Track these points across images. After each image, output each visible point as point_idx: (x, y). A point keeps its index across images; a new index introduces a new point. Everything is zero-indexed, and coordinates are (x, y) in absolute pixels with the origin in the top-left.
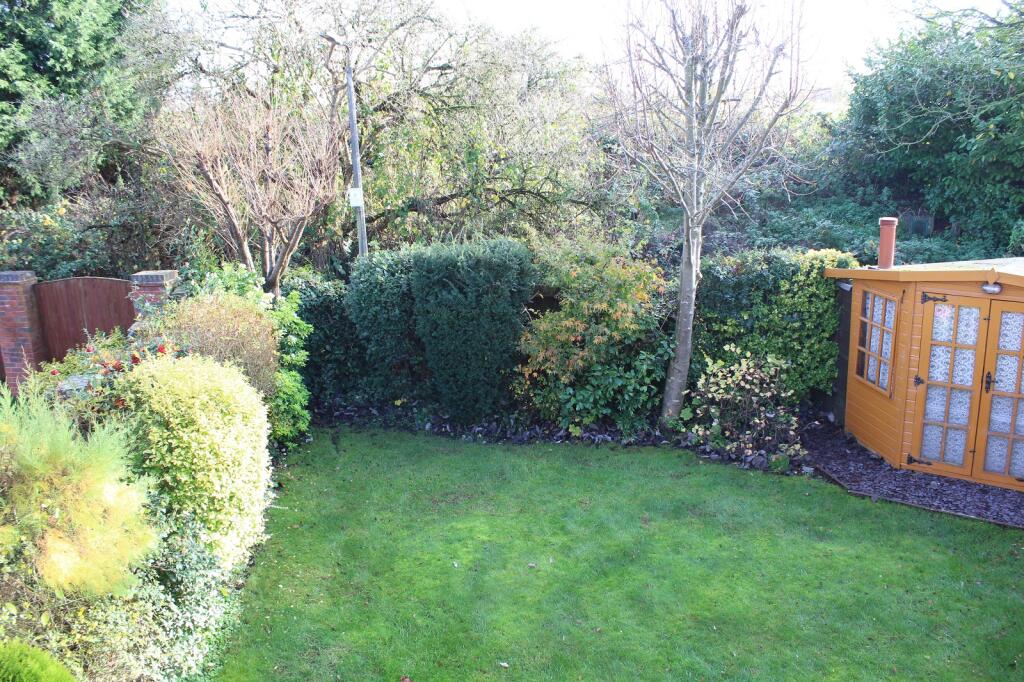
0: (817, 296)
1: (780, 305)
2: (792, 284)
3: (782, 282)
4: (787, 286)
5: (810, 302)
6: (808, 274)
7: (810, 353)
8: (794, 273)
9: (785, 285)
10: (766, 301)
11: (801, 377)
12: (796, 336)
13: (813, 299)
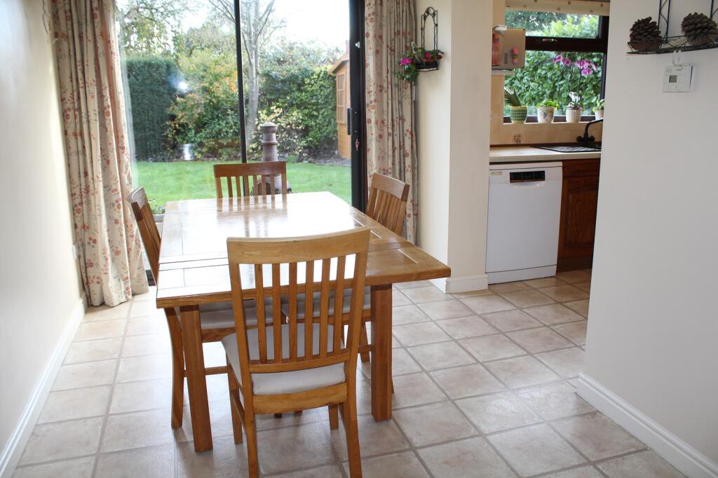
0: (324, 86)
1: (306, 92)
2: (311, 80)
3: (306, 79)
4: (308, 81)
5: (321, 90)
6: (319, 75)
7: (323, 117)
8: (312, 74)
9: (307, 81)
10: (299, 90)
11: (319, 130)
12: (314, 108)
13: (322, 88)
